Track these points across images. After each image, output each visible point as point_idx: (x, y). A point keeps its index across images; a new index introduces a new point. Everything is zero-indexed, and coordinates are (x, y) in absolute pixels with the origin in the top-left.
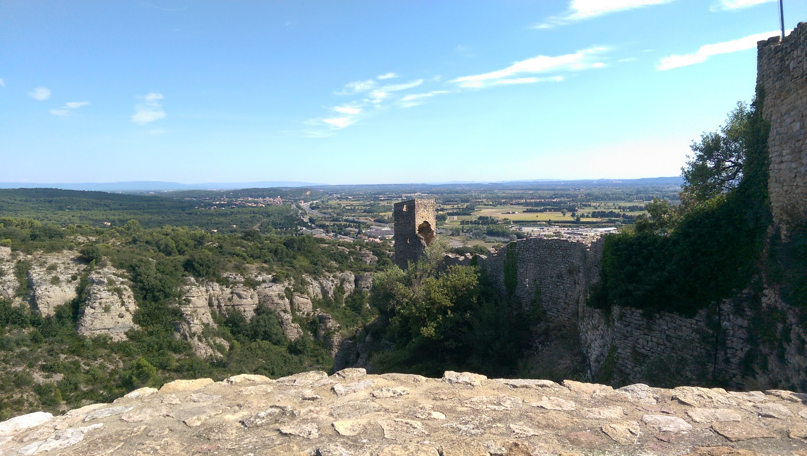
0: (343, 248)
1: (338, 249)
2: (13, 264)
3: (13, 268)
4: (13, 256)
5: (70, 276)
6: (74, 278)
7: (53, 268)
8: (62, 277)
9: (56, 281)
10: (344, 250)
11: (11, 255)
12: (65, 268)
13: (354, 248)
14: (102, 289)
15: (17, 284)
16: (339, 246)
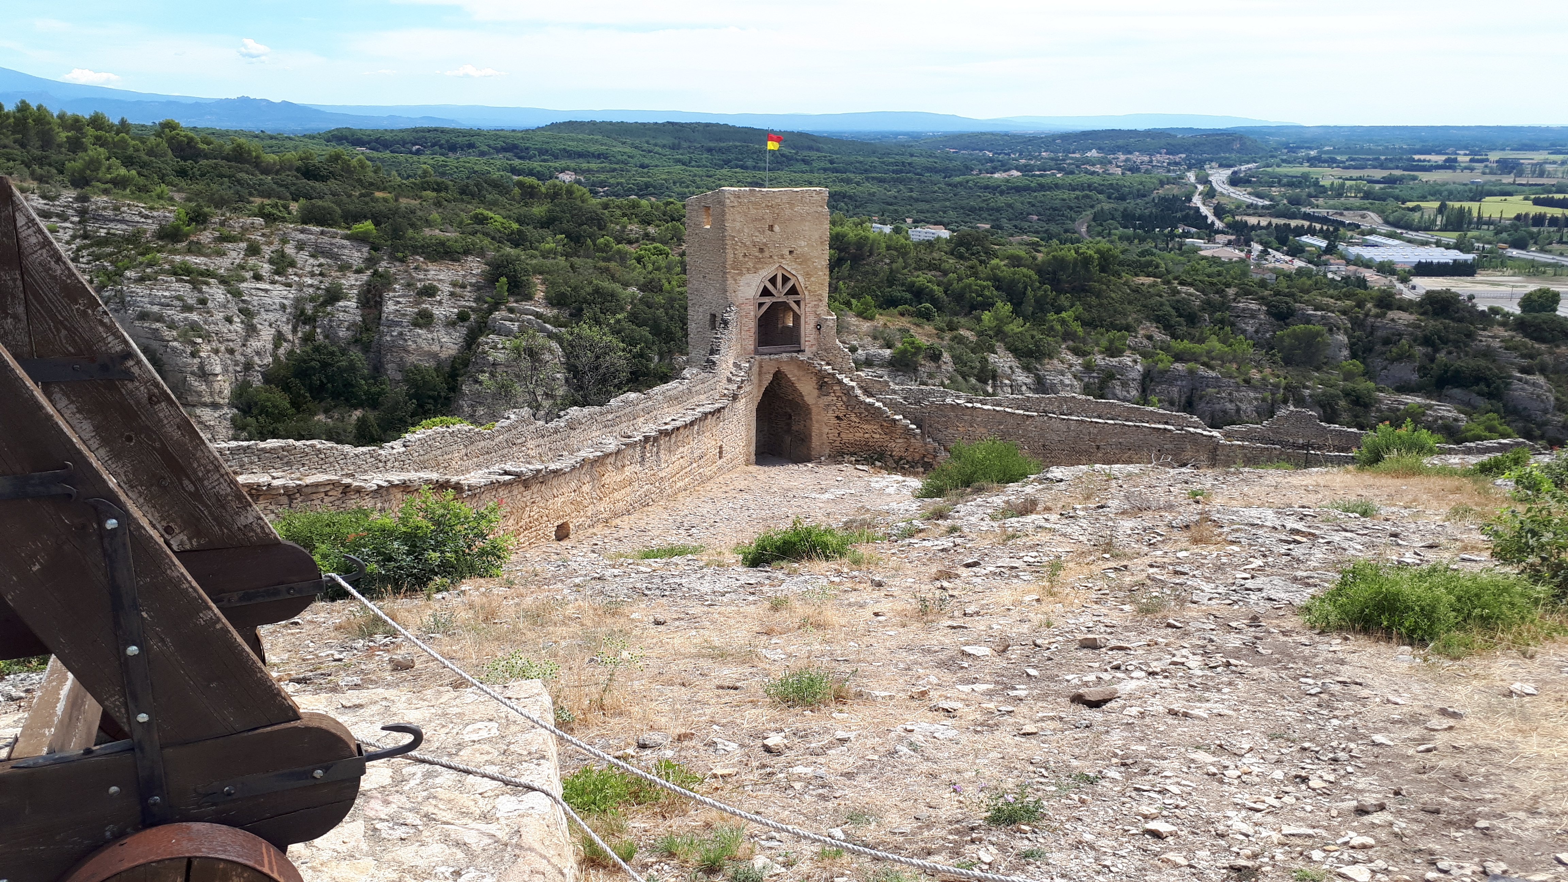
0: (1192, 290)
1: (1175, 292)
2: (365, 277)
3: (360, 286)
4: (371, 262)
5: (456, 310)
6: (462, 317)
7: (430, 291)
8: (438, 312)
9: (424, 320)
10: (1191, 295)
11: (367, 260)
12: (452, 294)
13: (1221, 292)
14: (500, 346)
15: (359, 319)
16: (1180, 284)
